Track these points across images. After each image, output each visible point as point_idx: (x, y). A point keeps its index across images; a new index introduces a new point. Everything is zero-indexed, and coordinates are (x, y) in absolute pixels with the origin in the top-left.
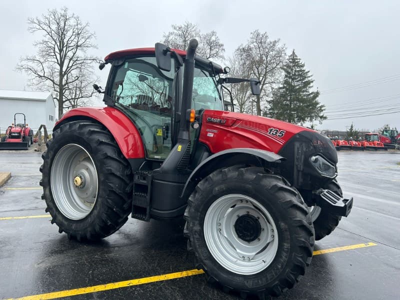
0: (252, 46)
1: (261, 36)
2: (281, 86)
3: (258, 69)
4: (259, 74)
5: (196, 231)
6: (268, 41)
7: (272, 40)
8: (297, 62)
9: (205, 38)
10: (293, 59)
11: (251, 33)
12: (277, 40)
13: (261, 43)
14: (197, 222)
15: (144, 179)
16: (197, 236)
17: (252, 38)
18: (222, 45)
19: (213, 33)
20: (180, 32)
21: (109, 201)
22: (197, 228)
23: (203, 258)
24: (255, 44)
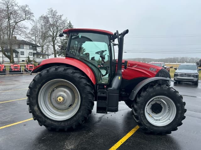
0: (49, 16)
1: (54, 12)
2: (65, 38)
3: (53, 29)
4: (54, 32)
5: (142, 113)
6: (57, 14)
7: (59, 15)
8: (72, 27)
9: (21, 8)
10: (70, 26)
11: (48, 9)
12: (62, 15)
13: (54, 15)
14: (142, 109)
15: (104, 94)
16: (142, 115)
17: (49, 12)
18: (33, 14)
19: (27, 6)
20: (4, 2)
21: (89, 106)
22: (142, 112)
23: (145, 124)
24: (51, 15)
